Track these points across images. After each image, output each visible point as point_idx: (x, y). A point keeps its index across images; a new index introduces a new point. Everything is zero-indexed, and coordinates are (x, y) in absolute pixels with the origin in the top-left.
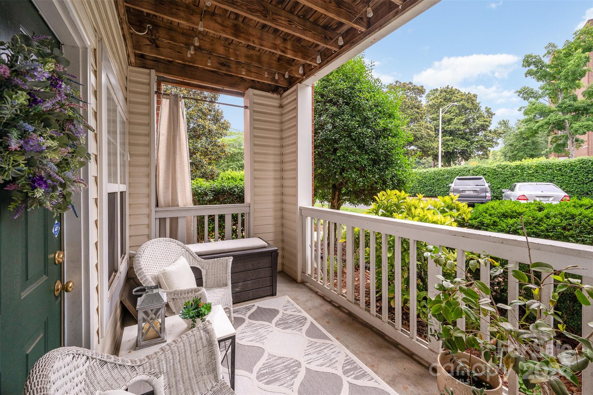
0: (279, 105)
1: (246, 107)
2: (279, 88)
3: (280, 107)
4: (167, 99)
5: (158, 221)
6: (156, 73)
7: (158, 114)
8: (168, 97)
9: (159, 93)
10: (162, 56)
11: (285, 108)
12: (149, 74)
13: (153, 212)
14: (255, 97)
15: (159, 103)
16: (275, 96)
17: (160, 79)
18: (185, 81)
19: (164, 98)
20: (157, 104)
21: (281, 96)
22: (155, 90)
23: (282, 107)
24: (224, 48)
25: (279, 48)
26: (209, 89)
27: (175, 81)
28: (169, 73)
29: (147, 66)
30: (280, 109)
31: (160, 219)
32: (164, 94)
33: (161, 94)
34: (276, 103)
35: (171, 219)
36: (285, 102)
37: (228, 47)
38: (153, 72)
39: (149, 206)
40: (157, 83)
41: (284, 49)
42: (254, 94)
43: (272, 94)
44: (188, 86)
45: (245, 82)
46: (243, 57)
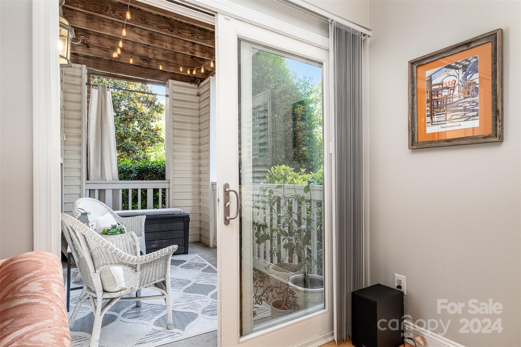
0: (197, 94)
1: (167, 96)
2: (197, 78)
3: (198, 95)
4: (96, 89)
5: (88, 192)
6: (87, 67)
7: (88, 102)
8: (97, 87)
9: (90, 84)
10: (92, 53)
11: (201, 96)
12: (81, 69)
13: (84, 184)
14: (174, 87)
15: (89, 92)
16: (193, 85)
17: (91, 72)
18: (111, 73)
19: (94, 88)
20: (88, 93)
21: (198, 86)
22: (86, 82)
23: (199, 96)
24: (143, 49)
25: (189, 50)
26: (134, 80)
27: (104, 74)
28: (98, 68)
29: (79, 62)
30: (198, 97)
31: (90, 190)
32: (93, 85)
33: (91, 84)
34: (195, 92)
35: (100, 190)
36: (202, 91)
37: (147, 48)
38: (84, 66)
39: (80, 178)
40: (88, 75)
41: (193, 51)
42: (173, 85)
43: (191, 84)
44: (115, 77)
45: (165, 74)
46: (160, 56)
